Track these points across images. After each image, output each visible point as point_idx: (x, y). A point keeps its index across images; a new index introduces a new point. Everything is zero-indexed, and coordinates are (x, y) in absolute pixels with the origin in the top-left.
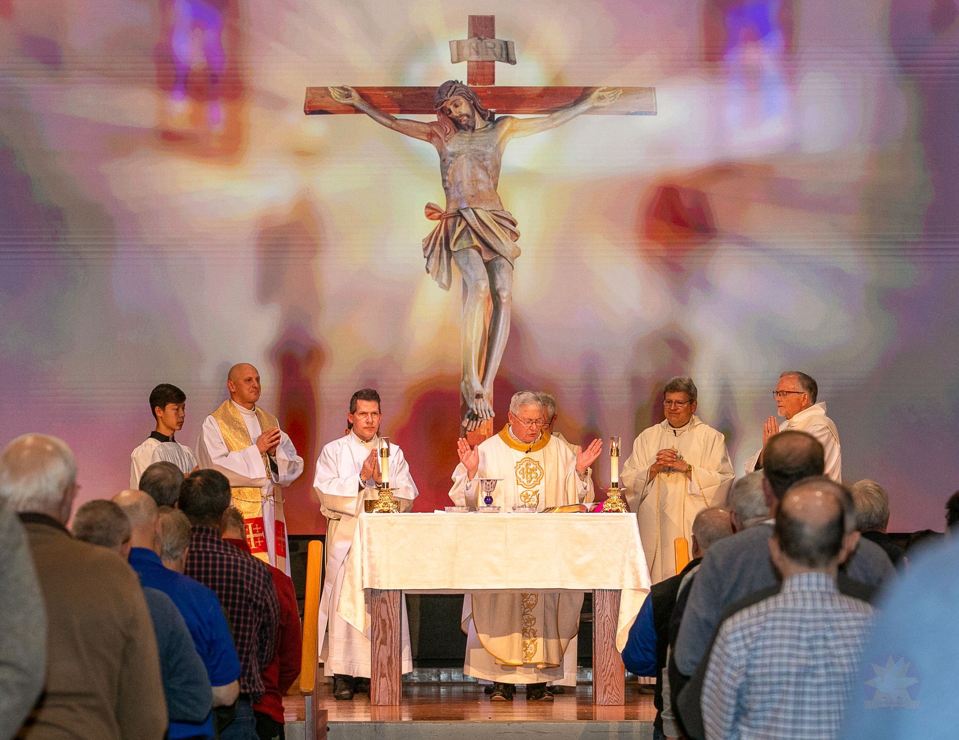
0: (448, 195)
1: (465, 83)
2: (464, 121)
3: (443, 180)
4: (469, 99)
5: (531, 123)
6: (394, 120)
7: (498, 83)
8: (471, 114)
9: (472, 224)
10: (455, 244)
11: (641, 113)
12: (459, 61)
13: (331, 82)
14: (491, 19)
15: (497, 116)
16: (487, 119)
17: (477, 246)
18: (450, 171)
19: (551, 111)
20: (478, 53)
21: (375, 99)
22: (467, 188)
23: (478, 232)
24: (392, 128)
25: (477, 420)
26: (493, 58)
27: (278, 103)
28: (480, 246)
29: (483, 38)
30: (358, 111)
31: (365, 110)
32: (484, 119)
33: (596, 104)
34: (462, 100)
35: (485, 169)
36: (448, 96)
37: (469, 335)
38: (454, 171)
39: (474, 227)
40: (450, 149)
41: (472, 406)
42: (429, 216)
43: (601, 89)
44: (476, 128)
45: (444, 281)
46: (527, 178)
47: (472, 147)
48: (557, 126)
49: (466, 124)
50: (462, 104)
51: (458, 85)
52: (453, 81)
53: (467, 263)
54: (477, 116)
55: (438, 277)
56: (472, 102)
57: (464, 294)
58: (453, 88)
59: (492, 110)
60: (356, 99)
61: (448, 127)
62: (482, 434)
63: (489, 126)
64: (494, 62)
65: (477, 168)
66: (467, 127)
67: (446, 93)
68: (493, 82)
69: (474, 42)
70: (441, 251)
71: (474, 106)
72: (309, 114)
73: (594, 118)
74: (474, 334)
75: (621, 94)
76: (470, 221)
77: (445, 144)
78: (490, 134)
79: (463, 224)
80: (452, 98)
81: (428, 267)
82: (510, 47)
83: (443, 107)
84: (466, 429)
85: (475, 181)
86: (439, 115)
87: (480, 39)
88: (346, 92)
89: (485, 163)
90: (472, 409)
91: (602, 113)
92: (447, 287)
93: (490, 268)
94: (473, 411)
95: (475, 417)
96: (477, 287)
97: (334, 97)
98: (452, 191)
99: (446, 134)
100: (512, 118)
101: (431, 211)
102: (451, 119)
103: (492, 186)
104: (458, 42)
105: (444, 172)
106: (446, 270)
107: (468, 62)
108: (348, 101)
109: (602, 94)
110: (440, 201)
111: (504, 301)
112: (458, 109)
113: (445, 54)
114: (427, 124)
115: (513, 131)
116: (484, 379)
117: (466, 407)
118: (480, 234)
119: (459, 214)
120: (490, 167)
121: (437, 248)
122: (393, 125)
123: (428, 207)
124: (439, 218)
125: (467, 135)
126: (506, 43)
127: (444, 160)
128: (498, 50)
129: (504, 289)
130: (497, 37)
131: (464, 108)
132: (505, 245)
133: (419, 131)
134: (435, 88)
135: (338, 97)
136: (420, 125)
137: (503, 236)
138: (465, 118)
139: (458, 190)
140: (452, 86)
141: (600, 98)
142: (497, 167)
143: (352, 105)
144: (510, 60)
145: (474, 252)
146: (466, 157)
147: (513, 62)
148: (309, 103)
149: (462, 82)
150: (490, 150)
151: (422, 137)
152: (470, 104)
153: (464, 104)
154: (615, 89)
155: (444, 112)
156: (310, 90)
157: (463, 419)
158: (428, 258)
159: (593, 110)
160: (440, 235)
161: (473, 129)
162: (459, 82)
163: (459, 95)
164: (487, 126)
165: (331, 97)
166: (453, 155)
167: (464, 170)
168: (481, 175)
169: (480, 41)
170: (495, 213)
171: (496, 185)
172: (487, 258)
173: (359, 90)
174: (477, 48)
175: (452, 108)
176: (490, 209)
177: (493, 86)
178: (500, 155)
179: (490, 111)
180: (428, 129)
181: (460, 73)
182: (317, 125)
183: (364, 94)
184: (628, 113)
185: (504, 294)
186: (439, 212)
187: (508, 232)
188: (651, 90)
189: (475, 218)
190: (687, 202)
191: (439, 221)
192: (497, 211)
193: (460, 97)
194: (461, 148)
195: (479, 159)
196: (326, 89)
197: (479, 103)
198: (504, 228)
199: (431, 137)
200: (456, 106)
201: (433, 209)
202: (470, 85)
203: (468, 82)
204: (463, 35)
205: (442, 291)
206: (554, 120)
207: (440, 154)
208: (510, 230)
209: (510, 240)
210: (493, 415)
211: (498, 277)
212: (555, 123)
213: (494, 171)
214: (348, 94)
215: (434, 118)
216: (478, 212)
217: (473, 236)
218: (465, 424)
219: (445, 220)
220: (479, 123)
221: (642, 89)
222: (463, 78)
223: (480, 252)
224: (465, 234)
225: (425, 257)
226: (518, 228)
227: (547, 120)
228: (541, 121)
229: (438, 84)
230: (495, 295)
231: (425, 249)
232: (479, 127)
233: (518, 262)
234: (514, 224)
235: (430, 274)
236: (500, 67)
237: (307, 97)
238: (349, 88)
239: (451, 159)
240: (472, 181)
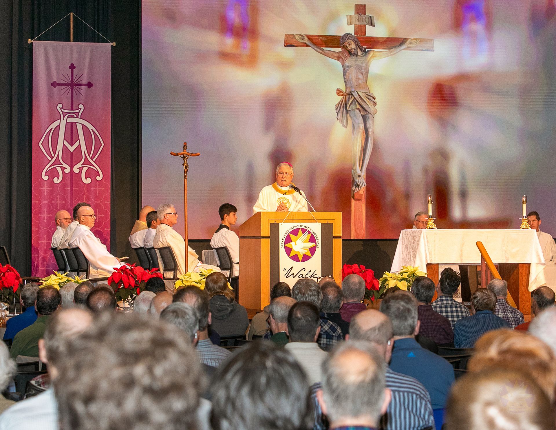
0: (346, 85)
1: (353, 34)
2: (353, 51)
3: (344, 78)
4: (355, 42)
5: (381, 53)
6: (323, 50)
7: (367, 35)
8: (355, 48)
9: (356, 98)
10: (349, 107)
11: (428, 50)
12: (351, 24)
13: (295, 32)
14: (364, 6)
15: (367, 50)
16: (362, 51)
17: (359, 108)
18: (347, 74)
19: (390, 48)
20: (359, 21)
21: (314, 40)
22: (354, 82)
23: (359, 102)
24: (322, 54)
25: (359, 187)
26: (366, 24)
27: (272, 41)
28: (360, 108)
29: (361, 14)
30: (307, 46)
31: (311, 45)
32: (361, 51)
33: (409, 46)
34: (352, 42)
35: (362, 74)
36: (346, 40)
37: (355, 148)
38: (349, 74)
39: (357, 100)
40: (347, 64)
41: (357, 181)
42: (338, 94)
43: (411, 39)
44: (358, 55)
45: (345, 124)
46: (379, 78)
47: (356, 63)
48: (392, 55)
49: (354, 53)
50: (352, 44)
51: (350, 35)
52: (348, 33)
53: (355, 115)
54: (358, 50)
55: (342, 122)
56: (356, 43)
57: (353, 130)
58: (348, 36)
59: (365, 47)
60: (306, 40)
61: (346, 54)
62: (361, 193)
63: (364, 54)
64: (365, 25)
65: (359, 73)
66: (354, 54)
67: (345, 39)
68: (365, 35)
69: (357, 16)
70: (343, 110)
71: (357, 45)
72: (286, 46)
73: (408, 52)
74: (357, 148)
75: (419, 42)
76: (355, 97)
77: (345, 62)
78: (364, 58)
79: (353, 98)
80: (348, 41)
81: (338, 117)
82: (372, 19)
83: (344, 45)
84: (354, 191)
85: (358, 79)
86: (342, 48)
87: (360, 15)
88: (302, 37)
89: (362, 71)
90: (357, 182)
91: (411, 50)
92: (346, 127)
93: (364, 118)
94: (357, 183)
95: (358, 186)
96: (359, 127)
97: (297, 39)
98: (347, 83)
99: (345, 57)
100: (374, 51)
101: (339, 92)
102: (347, 50)
103: (365, 81)
104: (350, 16)
105: (344, 75)
106: (345, 120)
107: (355, 25)
108: (303, 41)
109: (411, 41)
110: (343, 88)
111: (370, 133)
112: (350, 46)
113: (345, 21)
114: (337, 52)
115: (374, 57)
116: (362, 168)
117: (354, 181)
118: (360, 103)
119: (351, 94)
120: (364, 73)
121: (342, 109)
122: (323, 53)
123: (338, 90)
124: (342, 95)
125: (354, 58)
126: (371, 17)
127: (344, 69)
128: (367, 20)
129: (370, 128)
130: (367, 14)
131: (353, 46)
132: (370, 108)
133: (333, 56)
134: (340, 36)
135: (299, 39)
136: (333, 53)
137: (370, 104)
138: (353, 50)
139: (350, 83)
140: (347, 36)
141: (411, 43)
142: (367, 73)
143: (305, 43)
144: (372, 25)
145: (357, 111)
146: (354, 68)
147: (374, 26)
148: (286, 41)
149: (352, 34)
150: (364, 65)
151: (335, 58)
152: (355, 44)
153: (353, 44)
154: (417, 39)
155: (345, 47)
156: (286, 35)
157: (353, 187)
158: (338, 113)
159: (408, 48)
160: (343, 103)
161: (357, 56)
162: (351, 34)
163: (351, 40)
164: (363, 54)
165: (296, 39)
166: (348, 67)
167: (353, 74)
168: (360, 76)
169: (359, 16)
170: (366, 93)
171: (367, 81)
172: (363, 114)
173: (308, 36)
174: (358, 18)
175: (348, 45)
176: (364, 92)
177: (365, 36)
178: (368, 68)
179: (364, 47)
180: (337, 55)
181: (351, 30)
182: (290, 52)
183: (310, 38)
184: (422, 50)
185: (370, 130)
186: (343, 92)
187: (372, 102)
188: (432, 40)
189: (358, 96)
190: (447, 91)
191: (342, 96)
192: (368, 93)
193: (351, 41)
194: (352, 63)
195: (359, 69)
196: (293, 35)
197: (359, 43)
198: (370, 100)
199: (339, 58)
200: (350, 45)
201: (340, 91)
202: (355, 36)
203: (355, 34)
204: (353, 13)
205: (344, 129)
206: (391, 52)
207: (343, 66)
208: (373, 101)
209: (373, 106)
210: (366, 185)
211: (367, 122)
212: (391, 54)
213: (366, 75)
214: (303, 38)
215: (340, 50)
216: (359, 92)
217: (357, 103)
218: (353, 189)
219: (345, 96)
220: (360, 53)
221: (428, 39)
222: (352, 32)
223: (360, 111)
224: (354, 102)
225: (336, 113)
226: (376, 101)
227: (388, 52)
228: (386, 52)
229: (342, 35)
230: (366, 131)
231: (336, 109)
232: (359, 55)
233: (376, 116)
234: (374, 99)
235: (338, 120)
236: (368, 28)
237: (285, 39)
238: (304, 35)
239: (347, 68)
240: (357, 79)
